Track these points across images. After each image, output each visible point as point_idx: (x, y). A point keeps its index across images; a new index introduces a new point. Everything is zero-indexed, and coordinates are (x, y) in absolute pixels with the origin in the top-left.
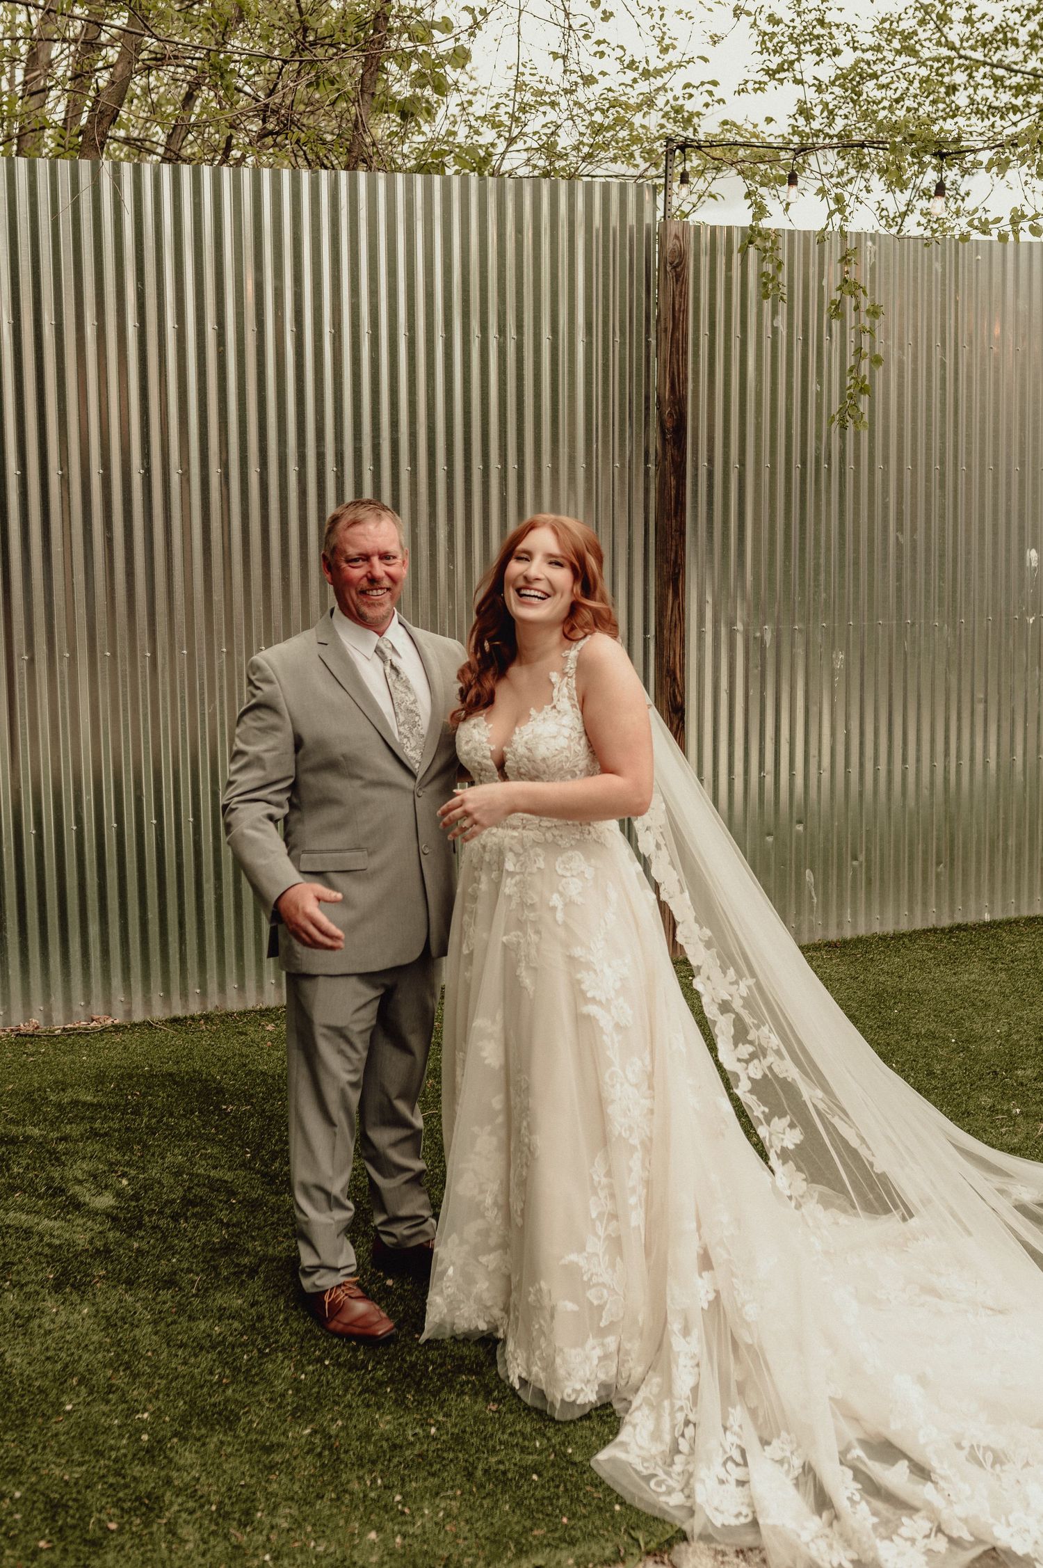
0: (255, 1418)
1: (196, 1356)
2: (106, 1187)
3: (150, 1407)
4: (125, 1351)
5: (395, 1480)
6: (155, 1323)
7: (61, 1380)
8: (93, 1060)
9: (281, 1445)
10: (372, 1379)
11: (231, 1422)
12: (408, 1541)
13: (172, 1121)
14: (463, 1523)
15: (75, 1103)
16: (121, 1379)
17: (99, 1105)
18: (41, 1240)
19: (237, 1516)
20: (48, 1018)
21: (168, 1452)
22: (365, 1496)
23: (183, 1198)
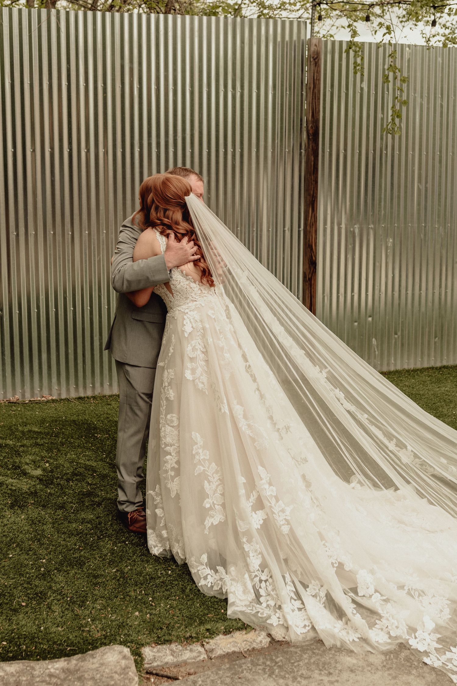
0: (92, 564)
1: (70, 538)
2: (39, 466)
3: (46, 557)
4: (39, 534)
5: (150, 592)
6: (53, 523)
7: (9, 545)
8: (41, 413)
9: (102, 575)
11: (81, 565)
12: (152, 616)
13: (72, 440)
14: (177, 610)
15: (30, 431)
16: (35, 545)
17: (40, 432)
18: (7, 487)
19: (78, 603)
20: (23, 395)
21: (52, 576)
22: (136, 598)
23: (73, 473)
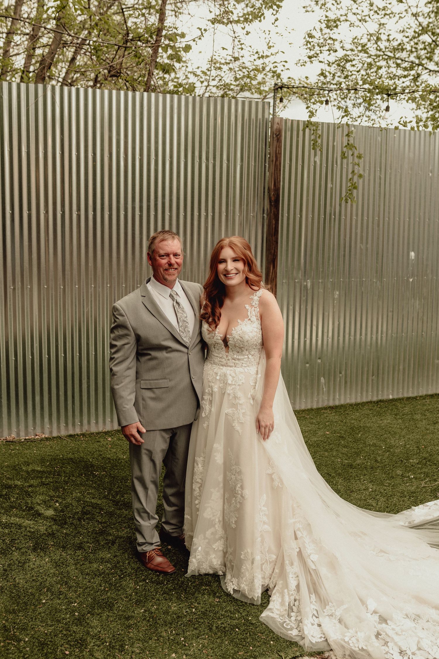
0: (121, 605)
1: (94, 578)
2: (50, 506)
3: (77, 601)
4: (65, 577)
5: (180, 631)
6: (76, 564)
7: (39, 589)
8: (39, 452)
9: (133, 617)
10: (166, 588)
11: (111, 607)
12: (188, 657)
13: (74, 479)
14: (210, 650)
15: (33, 471)
16: (64, 589)
17: (43, 472)
18: (26, 530)
19: (118, 647)
20: (18, 434)
21: (87, 620)
22: (169, 638)
23: (82, 511)
